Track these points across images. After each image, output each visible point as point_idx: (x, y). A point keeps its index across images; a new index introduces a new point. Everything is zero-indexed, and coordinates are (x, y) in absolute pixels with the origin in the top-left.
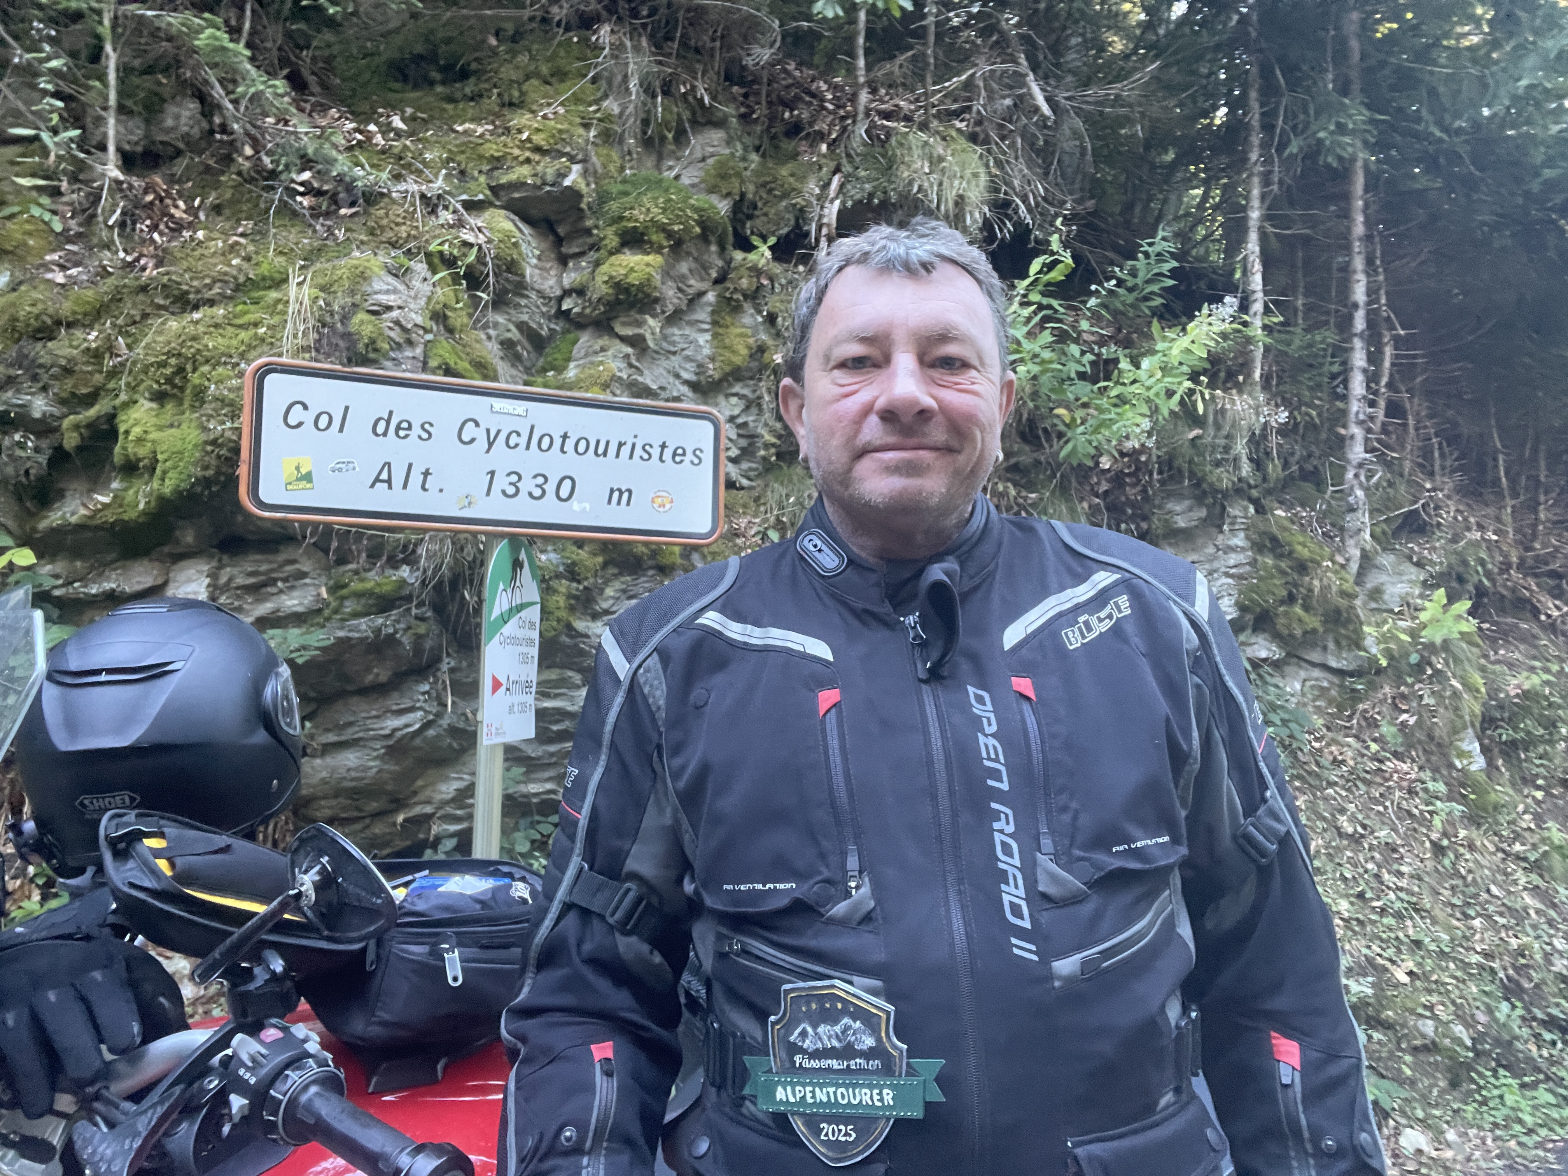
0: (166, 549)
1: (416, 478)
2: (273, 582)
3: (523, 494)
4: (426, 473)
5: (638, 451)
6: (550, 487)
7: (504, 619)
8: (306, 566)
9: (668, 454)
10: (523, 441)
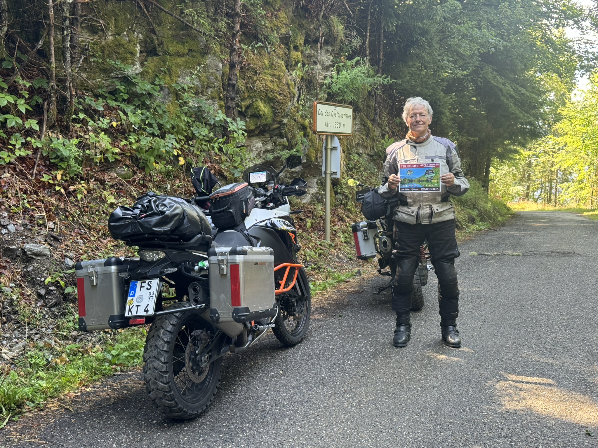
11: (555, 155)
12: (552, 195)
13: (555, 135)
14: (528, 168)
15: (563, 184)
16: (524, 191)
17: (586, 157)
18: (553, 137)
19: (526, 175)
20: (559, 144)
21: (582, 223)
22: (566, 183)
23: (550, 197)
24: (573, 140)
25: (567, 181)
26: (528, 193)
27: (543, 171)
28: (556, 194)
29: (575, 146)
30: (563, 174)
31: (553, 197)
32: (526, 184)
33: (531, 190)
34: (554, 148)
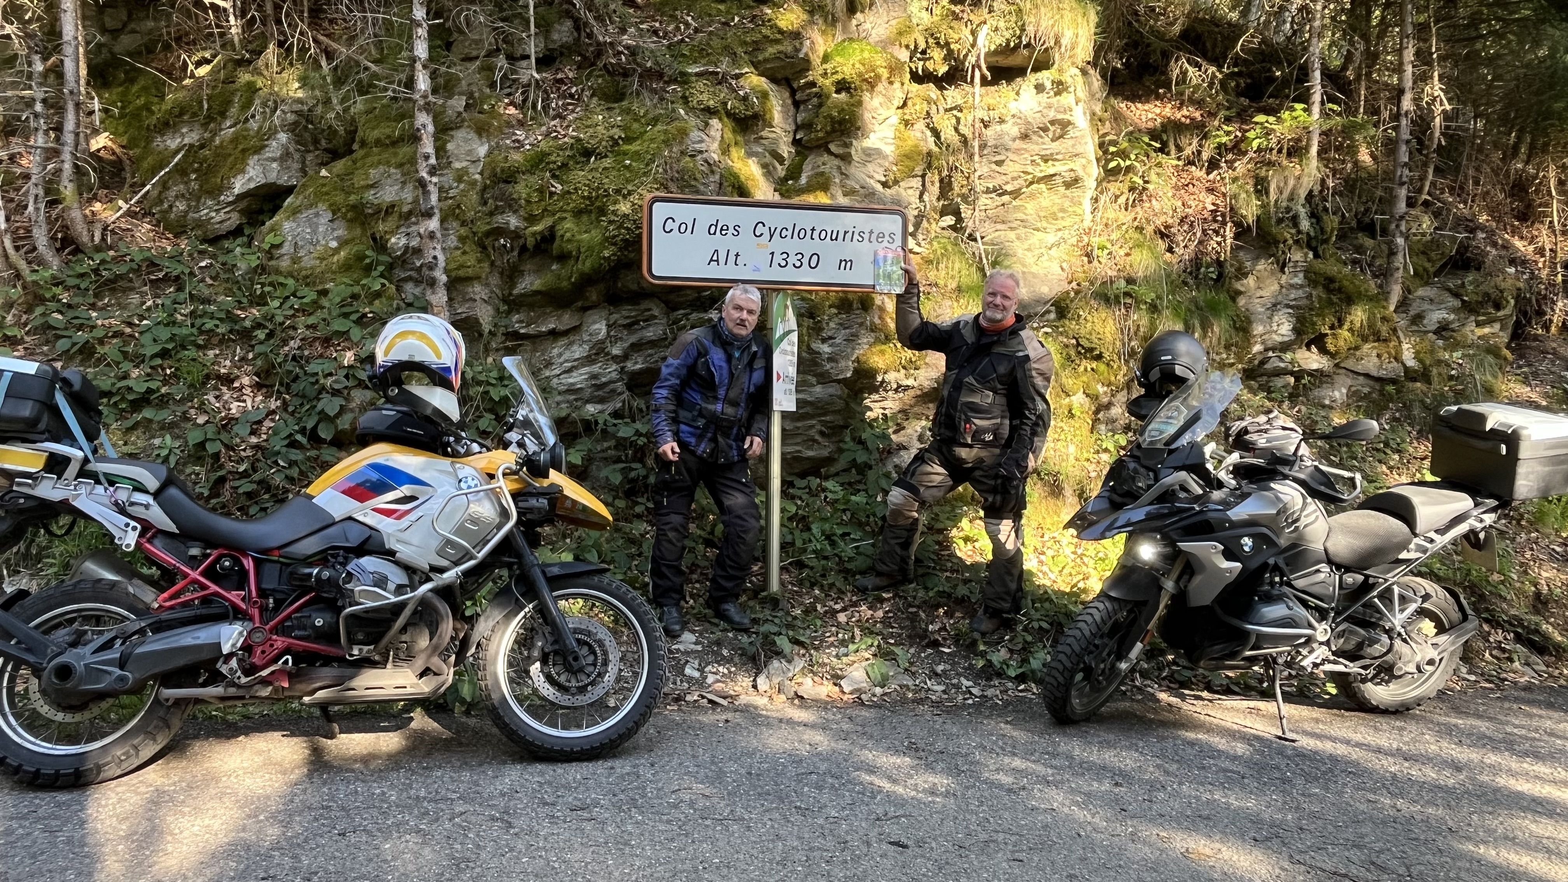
0: (580, 304)
1: (732, 258)
2: (637, 322)
3: (790, 265)
4: (737, 255)
5: (856, 237)
6: (805, 261)
7: (782, 338)
8: (656, 312)
9: (874, 236)
10: (789, 233)
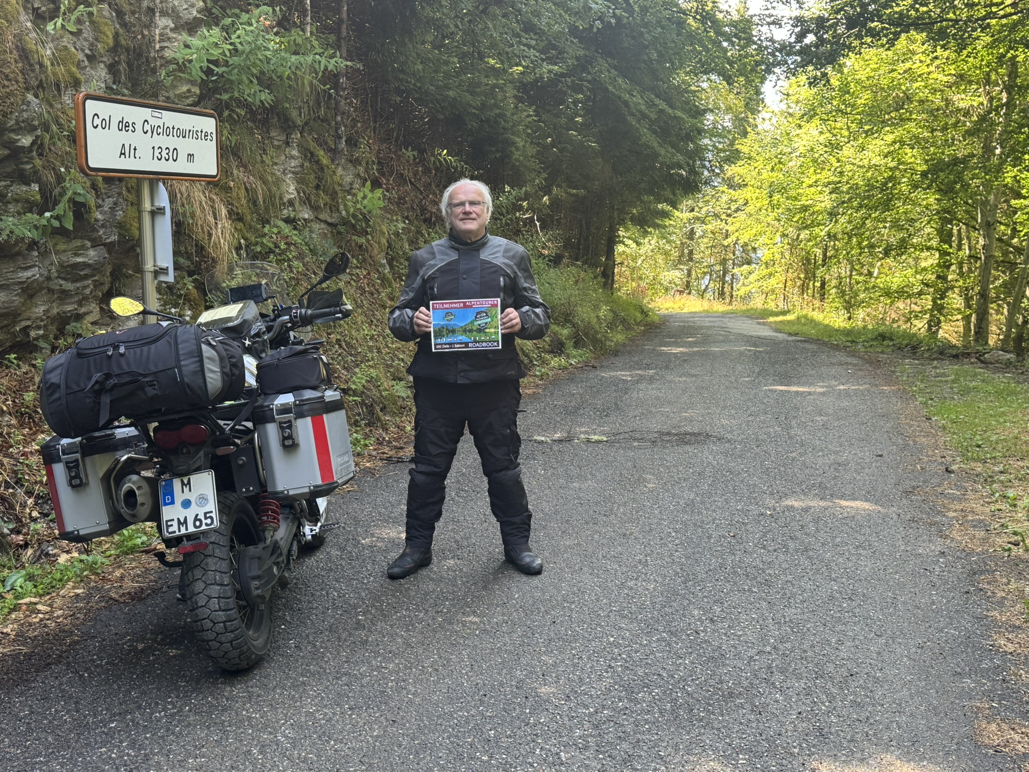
1: (132, 151)
3: (163, 158)
4: (135, 149)
5: (195, 134)
6: (171, 154)
10: (162, 131)
11: (730, 220)
12: (726, 285)
13: (730, 186)
14: (688, 242)
15: (742, 268)
16: (681, 279)
17: (776, 223)
18: (726, 191)
19: (686, 251)
20: (736, 201)
21: (755, 345)
22: (745, 266)
23: (723, 288)
24: (756, 194)
25: (749, 263)
26: (688, 282)
27: (712, 246)
28: (732, 283)
29: (758, 205)
30: (744, 251)
31: (727, 289)
32: (685, 268)
33: (694, 276)
34: (729, 208)
